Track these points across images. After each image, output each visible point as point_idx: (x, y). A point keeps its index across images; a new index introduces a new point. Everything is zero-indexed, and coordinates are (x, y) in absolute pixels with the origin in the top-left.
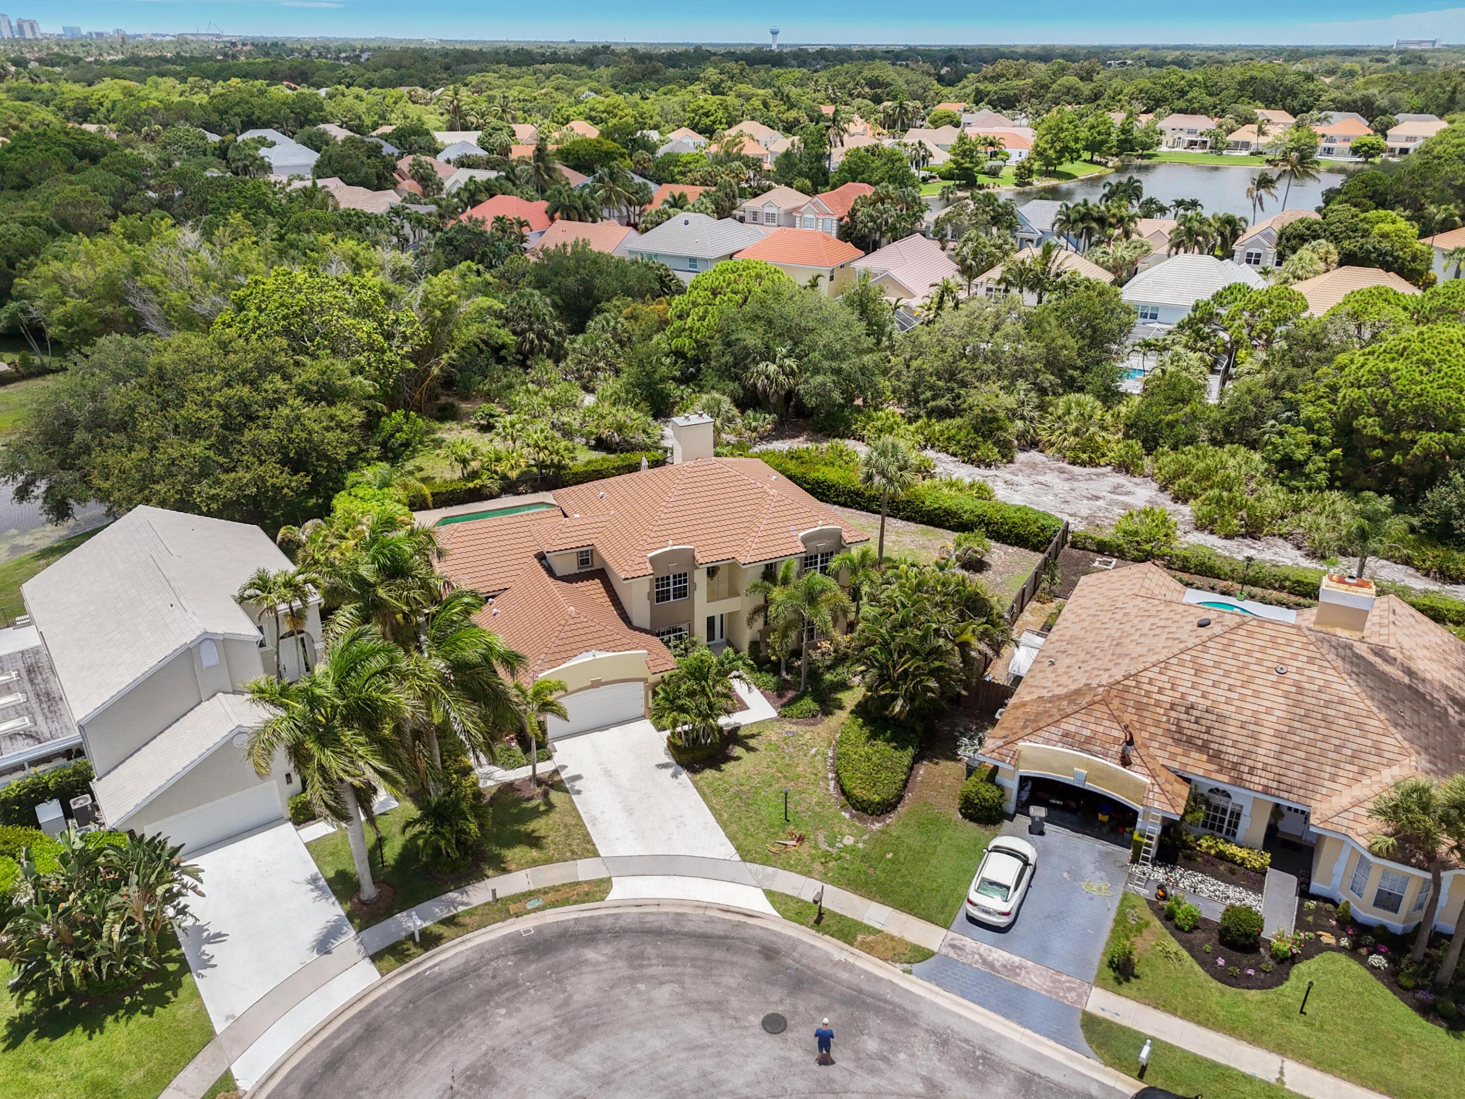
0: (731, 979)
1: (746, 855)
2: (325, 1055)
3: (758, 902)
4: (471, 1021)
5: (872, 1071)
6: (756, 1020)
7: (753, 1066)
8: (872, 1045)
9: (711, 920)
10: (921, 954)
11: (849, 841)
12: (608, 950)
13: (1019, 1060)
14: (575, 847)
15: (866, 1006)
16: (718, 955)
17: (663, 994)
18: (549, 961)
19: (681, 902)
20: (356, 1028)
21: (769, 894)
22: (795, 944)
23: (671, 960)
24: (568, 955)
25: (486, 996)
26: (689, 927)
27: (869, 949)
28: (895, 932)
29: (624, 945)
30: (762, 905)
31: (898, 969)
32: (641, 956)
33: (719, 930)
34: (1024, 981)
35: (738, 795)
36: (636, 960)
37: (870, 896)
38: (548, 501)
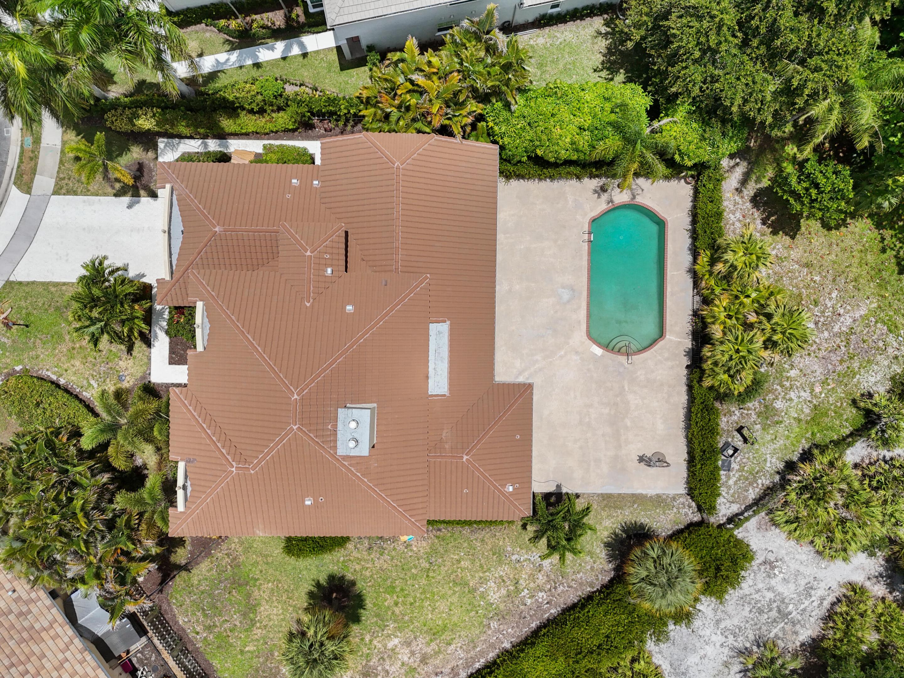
14: (66, 181)
38: (661, 344)
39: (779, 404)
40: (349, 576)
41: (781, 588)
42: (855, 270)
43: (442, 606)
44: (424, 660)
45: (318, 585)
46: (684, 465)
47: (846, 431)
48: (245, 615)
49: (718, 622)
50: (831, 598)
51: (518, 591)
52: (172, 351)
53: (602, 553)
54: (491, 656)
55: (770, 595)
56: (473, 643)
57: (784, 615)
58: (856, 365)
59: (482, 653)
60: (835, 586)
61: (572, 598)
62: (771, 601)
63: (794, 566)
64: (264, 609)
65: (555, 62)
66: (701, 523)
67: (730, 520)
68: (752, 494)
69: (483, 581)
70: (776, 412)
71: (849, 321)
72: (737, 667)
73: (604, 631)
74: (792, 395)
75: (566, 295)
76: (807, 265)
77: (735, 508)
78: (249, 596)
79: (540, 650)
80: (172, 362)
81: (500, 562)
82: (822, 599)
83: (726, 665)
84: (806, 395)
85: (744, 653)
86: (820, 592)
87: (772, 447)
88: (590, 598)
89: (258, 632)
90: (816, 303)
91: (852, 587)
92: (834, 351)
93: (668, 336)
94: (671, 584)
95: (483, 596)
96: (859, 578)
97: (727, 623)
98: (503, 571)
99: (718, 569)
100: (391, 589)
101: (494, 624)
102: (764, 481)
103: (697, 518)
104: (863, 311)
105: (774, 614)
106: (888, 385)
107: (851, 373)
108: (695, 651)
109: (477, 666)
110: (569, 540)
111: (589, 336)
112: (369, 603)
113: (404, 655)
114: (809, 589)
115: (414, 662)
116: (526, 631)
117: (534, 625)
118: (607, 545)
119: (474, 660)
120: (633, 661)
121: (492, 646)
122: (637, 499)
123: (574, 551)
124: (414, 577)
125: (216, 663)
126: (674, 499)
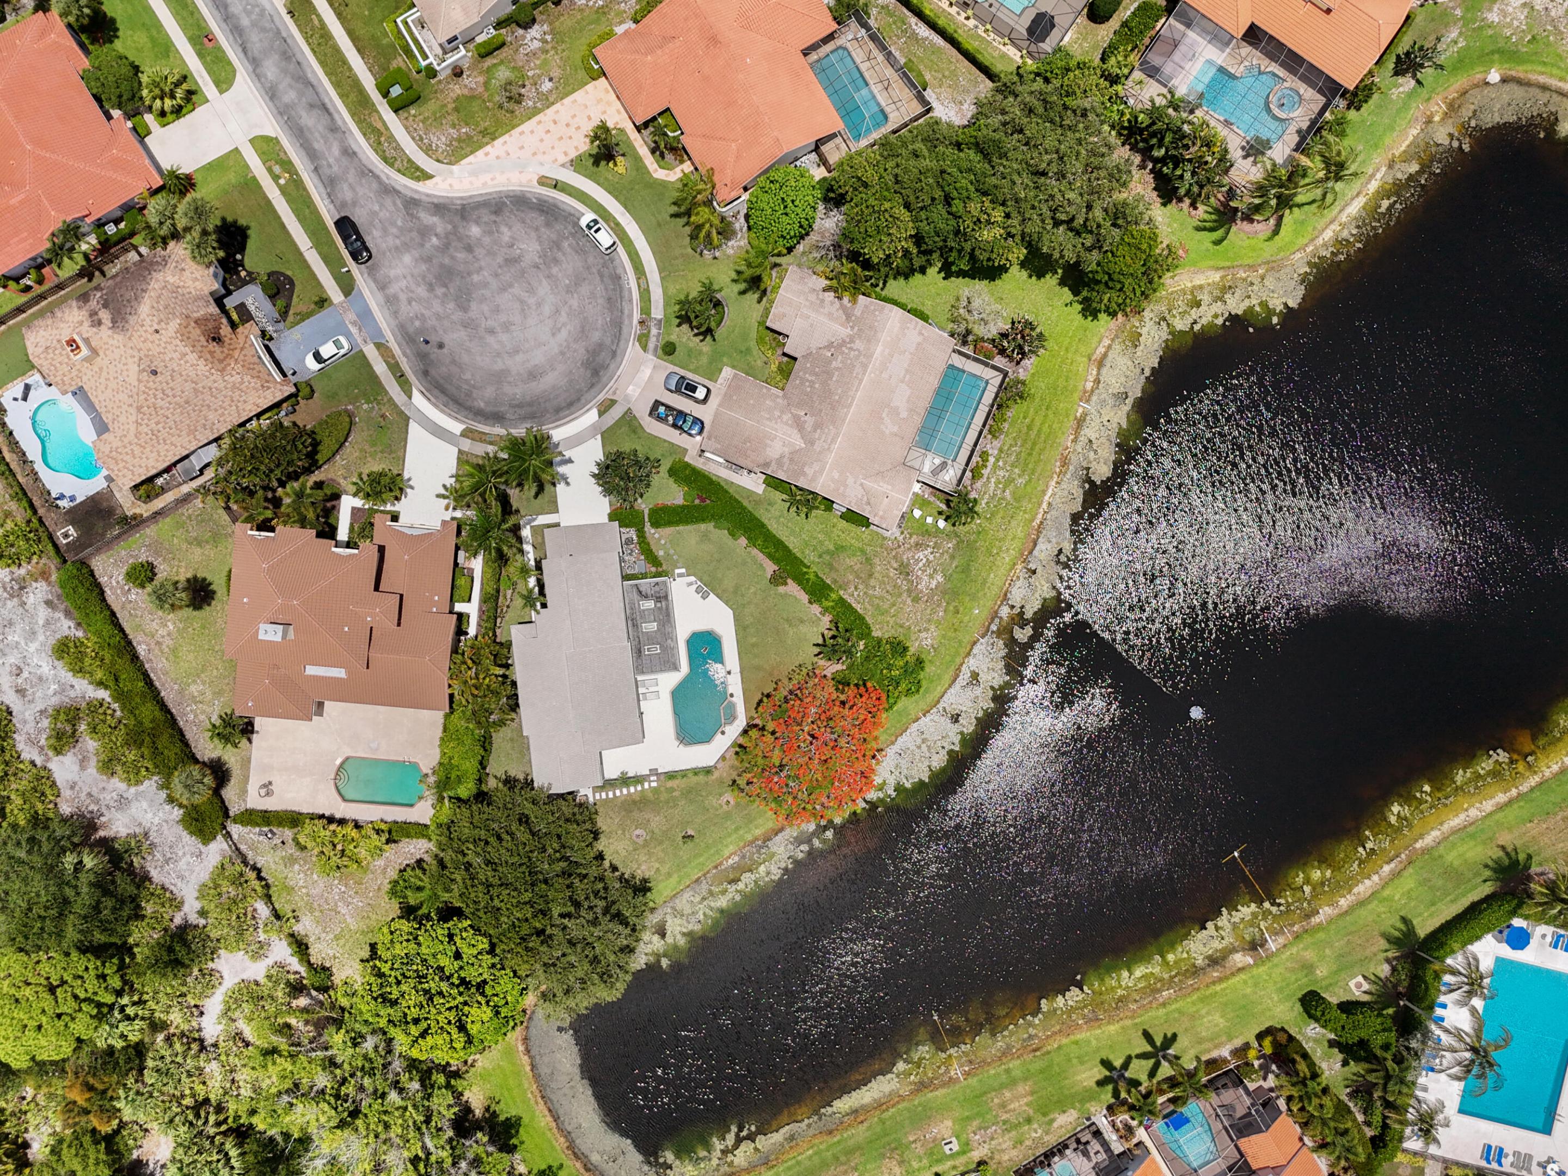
0: (444, 370)
1: (407, 419)
2: (573, 409)
3: (417, 396)
4: (528, 398)
5: (423, 315)
6: (445, 351)
7: (455, 336)
8: (417, 323)
9: (436, 397)
10: (379, 346)
11: (365, 406)
12: (476, 403)
13: (380, 296)
14: (466, 458)
15: (409, 336)
16: (442, 381)
17: (467, 376)
18: (496, 409)
19: (442, 411)
20: (561, 414)
21: (410, 397)
22: (415, 373)
23: (459, 388)
24: (489, 409)
25: (520, 406)
26: (445, 399)
27: (393, 357)
28: (380, 358)
29: (469, 403)
30: (416, 393)
31: (390, 345)
32: (467, 395)
33: (436, 392)
34: (355, 318)
35: (391, 452)
36: (469, 395)
37: (377, 377)
38: (339, 799)
39: (297, 867)
40: (213, 603)
41: (184, 860)
42: (374, 917)
43: (191, 657)
44: (158, 643)
45: (210, 584)
46: (264, 808)
47: (277, 906)
48: (196, 539)
49: (166, 821)
50: (175, 891)
51: (196, 703)
52: (359, 509)
53: (214, 755)
54: (157, 684)
55: (180, 853)
56: (166, 673)
57: (167, 861)
58: (317, 914)
59: (159, 678)
60: (182, 893)
61: (189, 735)
62: (176, 854)
63: (197, 869)
64: (198, 551)
65: (513, 748)
66: (226, 815)
67: (228, 833)
68: (243, 847)
69: (204, 683)
70: (292, 865)
71: (343, 912)
72: (137, 830)
73: (166, 752)
74: (302, 875)
75: (374, 745)
76: (379, 889)
77: (235, 837)
78: (207, 542)
79: (157, 713)
80: (353, 509)
81: (214, 693)
82: (175, 885)
83: (140, 824)
84: (301, 883)
85: (146, 834)
86: (179, 884)
87: (271, 861)
88: (186, 744)
89: (184, 546)
90: (356, 893)
91: (182, 903)
92: (326, 901)
93: (343, 805)
94: (186, 786)
95: (194, 682)
96: (186, 908)
97: (165, 826)
98: (209, 695)
99: (197, 820)
100: (204, 627)
101: (176, 687)
102: (250, 855)
103: (231, 814)
104: (349, 920)
105: (169, 855)
106: (302, 933)
107: (312, 910)
108: (150, 806)
109: (152, 675)
110: (218, 734)
111: (347, 758)
112: (196, 613)
113: (162, 632)
114: (182, 877)
115: (158, 636)
116: (171, 706)
117: (173, 711)
118: (219, 759)
119: (155, 673)
120: (147, 769)
121: (163, 685)
122: (246, 779)
123: (212, 738)
124: (210, 641)
125: (168, 520)
126: (244, 800)
